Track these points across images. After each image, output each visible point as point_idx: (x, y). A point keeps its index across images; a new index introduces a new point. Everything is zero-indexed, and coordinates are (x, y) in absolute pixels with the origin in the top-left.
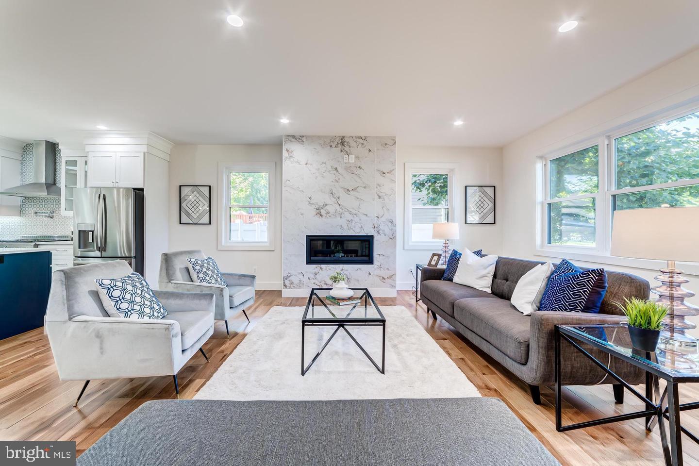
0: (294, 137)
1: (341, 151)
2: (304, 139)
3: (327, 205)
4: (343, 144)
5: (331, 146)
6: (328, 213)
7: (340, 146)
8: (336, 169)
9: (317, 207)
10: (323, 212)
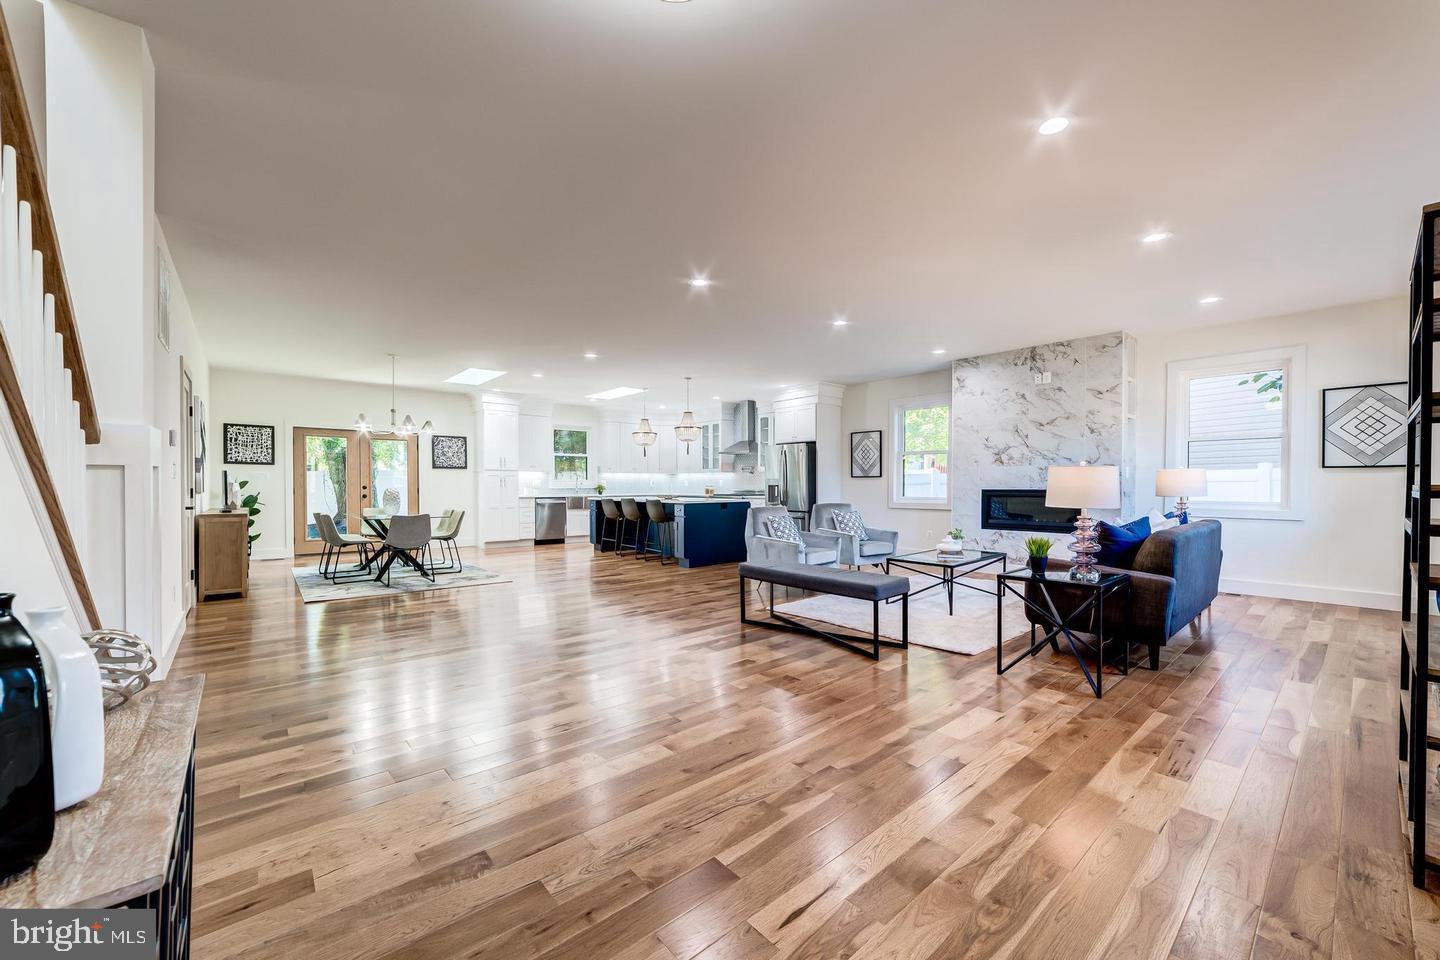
0: (966, 360)
1: (1031, 369)
2: (979, 361)
3: (1010, 447)
4: (1033, 358)
5: (1016, 365)
6: (1011, 458)
7: (1029, 362)
8: (1023, 396)
9: (996, 451)
10: (1004, 457)
